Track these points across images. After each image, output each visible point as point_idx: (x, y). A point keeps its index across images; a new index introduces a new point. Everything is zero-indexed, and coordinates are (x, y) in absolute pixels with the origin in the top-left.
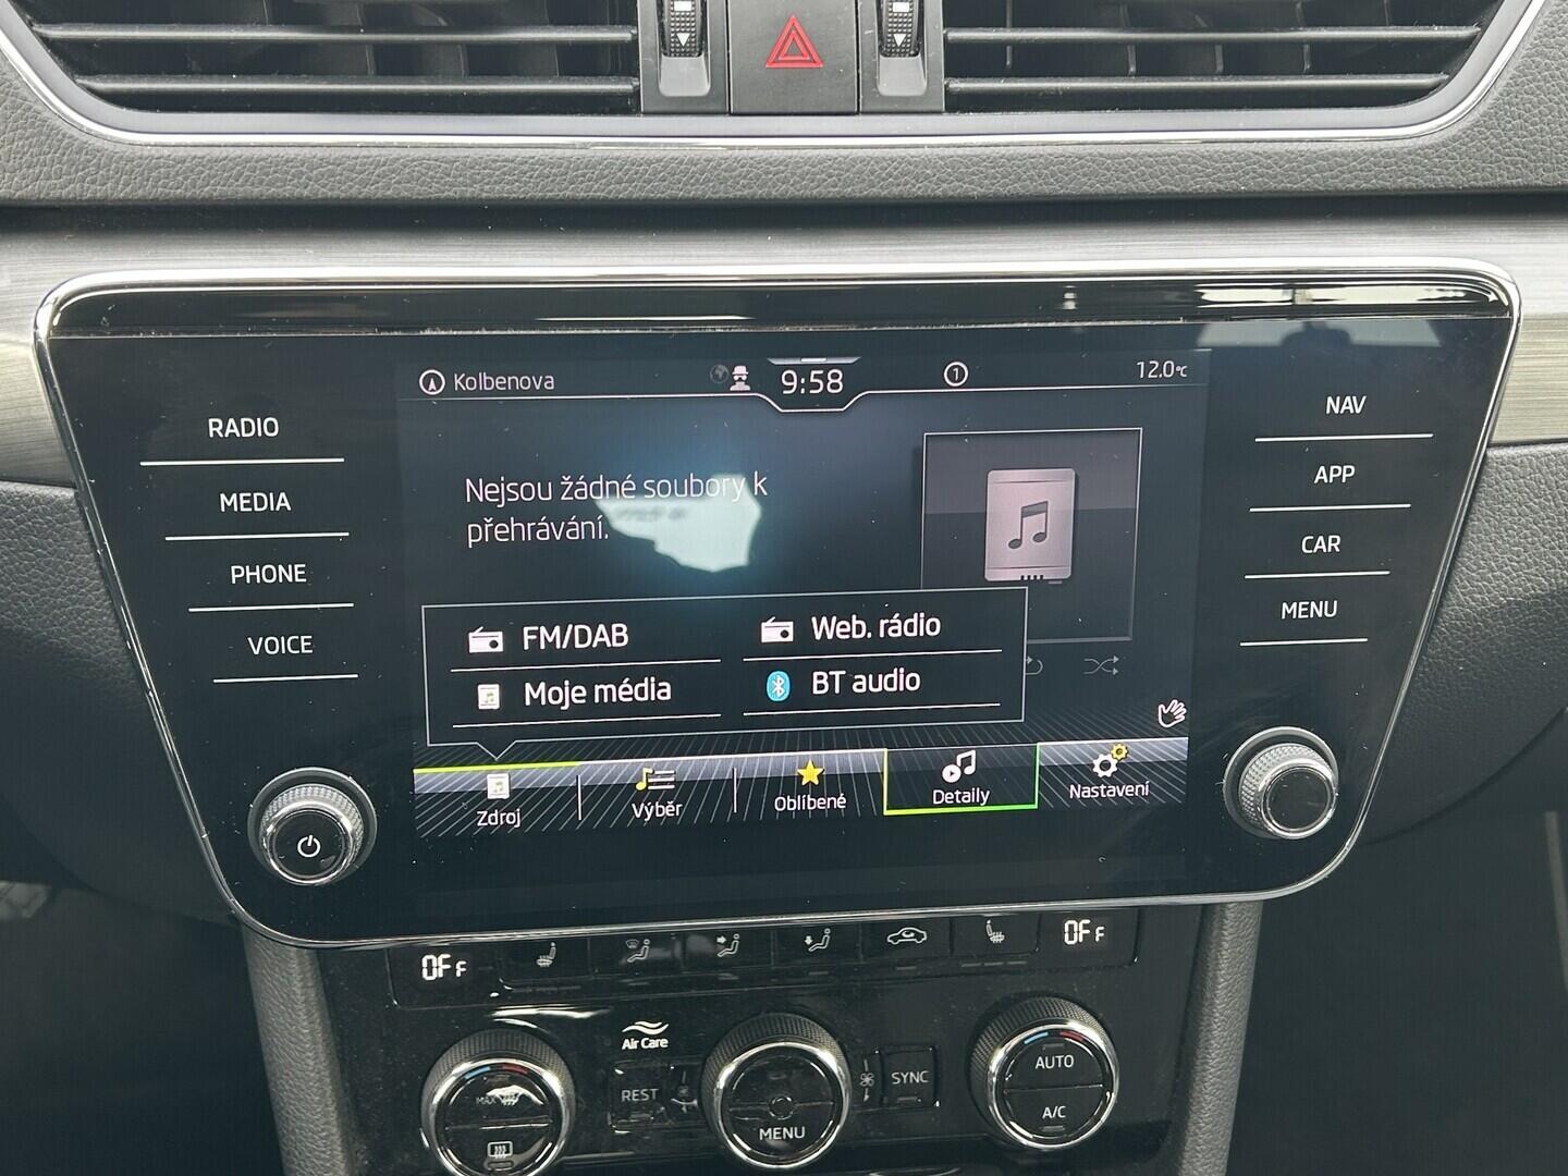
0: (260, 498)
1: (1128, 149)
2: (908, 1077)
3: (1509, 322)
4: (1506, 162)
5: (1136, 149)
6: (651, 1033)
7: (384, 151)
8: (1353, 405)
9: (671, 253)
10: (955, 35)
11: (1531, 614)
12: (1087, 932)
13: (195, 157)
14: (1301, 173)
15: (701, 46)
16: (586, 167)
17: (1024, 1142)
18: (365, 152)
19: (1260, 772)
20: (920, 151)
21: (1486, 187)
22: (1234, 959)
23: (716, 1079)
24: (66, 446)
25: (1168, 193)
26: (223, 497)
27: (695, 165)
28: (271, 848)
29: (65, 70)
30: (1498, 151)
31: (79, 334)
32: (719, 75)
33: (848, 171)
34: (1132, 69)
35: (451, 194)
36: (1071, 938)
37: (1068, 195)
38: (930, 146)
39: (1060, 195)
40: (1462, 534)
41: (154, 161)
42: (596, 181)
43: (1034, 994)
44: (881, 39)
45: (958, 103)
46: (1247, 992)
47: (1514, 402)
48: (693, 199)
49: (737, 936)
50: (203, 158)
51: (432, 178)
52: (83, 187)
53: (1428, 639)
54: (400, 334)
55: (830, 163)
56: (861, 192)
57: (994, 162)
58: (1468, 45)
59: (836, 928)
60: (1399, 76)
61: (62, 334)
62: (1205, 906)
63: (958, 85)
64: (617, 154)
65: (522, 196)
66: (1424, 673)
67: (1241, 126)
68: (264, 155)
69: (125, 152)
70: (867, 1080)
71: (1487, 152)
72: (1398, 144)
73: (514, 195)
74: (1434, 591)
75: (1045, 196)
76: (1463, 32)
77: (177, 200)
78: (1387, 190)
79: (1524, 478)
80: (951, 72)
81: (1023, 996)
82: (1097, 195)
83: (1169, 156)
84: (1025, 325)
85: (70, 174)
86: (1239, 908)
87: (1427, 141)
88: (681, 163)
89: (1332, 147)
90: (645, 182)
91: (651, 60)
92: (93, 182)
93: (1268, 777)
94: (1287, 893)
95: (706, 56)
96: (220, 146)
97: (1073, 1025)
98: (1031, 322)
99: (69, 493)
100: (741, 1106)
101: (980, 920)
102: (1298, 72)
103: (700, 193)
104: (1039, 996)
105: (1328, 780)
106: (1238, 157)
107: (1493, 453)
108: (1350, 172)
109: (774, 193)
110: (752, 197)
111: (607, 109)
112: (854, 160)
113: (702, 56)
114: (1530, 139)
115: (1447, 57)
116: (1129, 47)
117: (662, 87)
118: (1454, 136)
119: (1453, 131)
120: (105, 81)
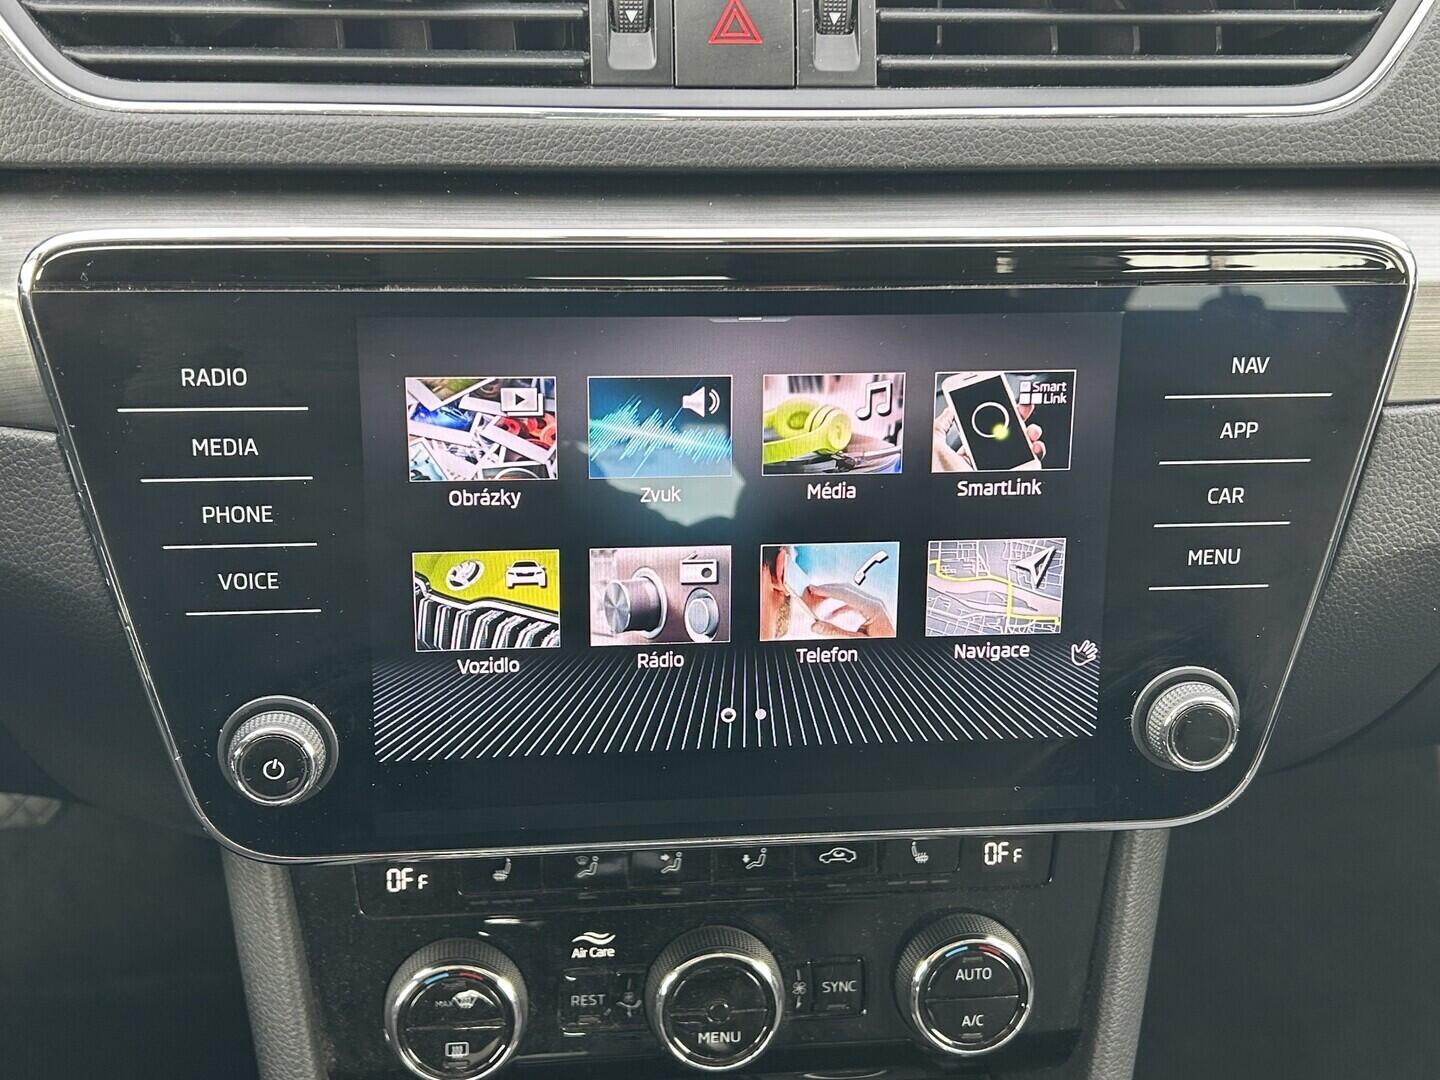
0: (230, 445)
1: (1048, 122)
2: (838, 986)
3: (1405, 289)
4: (1404, 139)
5: (1055, 123)
6: (599, 944)
7: (349, 119)
8: (1256, 365)
9: (619, 217)
10: (886, 14)
11: (1423, 563)
12: (1006, 853)
13: (171, 124)
14: (1212, 146)
15: (648, 22)
16: (539, 136)
17: (945, 1048)
18: (331, 120)
19: (1166, 708)
20: (854, 123)
21: (1386, 162)
22: (1143, 880)
23: (659, 986)
24: (48, 392)
25: (1086, 165)
26: (195, 442)
27: (642, 134)
28: (238, 770)
29: (52, 42)
30: (1397, 128)
31: (59, 288)
32: (666, 51)
33: (785, 141)
34: (1054, 48)
35: (412, 160)
36: (991, 859)
37: (993, 166)
38: (862, 119)
39: (985, 166)
40: (1358, 487)
41: (133, 127)
42: (548, 148)
43: (954, 911)
44: (817, 17)
45: (890, 79)
46: (1154, 910)
47: (1409, 364)
48: (639, 166)
49: (679, 854)
50: (179, 124)
51: (394, 144)
52: (67, 151)
53: (1325, 585)
54: (361, 290)
55: (768, 133)
56: (797, 161)
57: (922, 134)
58: (1370, 27)
59: (771, 849)
60: (1305, 57)
61: (44, 289)
62: (1116, 833)
63: (890, 61)
64: (566, 124)
65: (478, 163)
66: (1321, 617)
67: (1155, 102)
68: (236, 122)
69: (107, 118)
70: (799, 988)
71: (1386, 129)
72: (1303, 120)
73: (471, 161)
74: (1332, 540)
75: (971, 166)
76: (1366, 16)
77: (155, 163)
78: (1292, 163)
79: (1417, 435)
80: (883, 50)
81: (946, 912)
82: (1019, 165)
83: (1088, 129)
84: (949, 287)
85: (54, 138)
86: (1147, 835)
87: (1329, 118)
88: (628, 132)
89: (1240, 123)
90: (594, 150)
91: (600, 35)
92: (76, 146)
93: (1174, 713)
94: (1190, 821)
95: (653, 32)
96: (195, 113)
97: (991, 940)
98: (955, 284)
99: (51, 438)
100: (680, 1011)
101: (906, 842)
102: (1211, 52)
103: (645, 160)
104: (960, 912)
105: (1229, 717)
106: (1152, 131)
107: (1388, 412)
108: (1257, 147)
109: (715, 162)
110: (694, 166)
111: (560, 81)
112: (791, 131)
113: (649, 32)
114: (1429, 117)
115: (1351, 39)
116: (1051, 28)
117: (611, 60)
118: (1356, 114)
119: (1356, 108)
120: (89, 52)
